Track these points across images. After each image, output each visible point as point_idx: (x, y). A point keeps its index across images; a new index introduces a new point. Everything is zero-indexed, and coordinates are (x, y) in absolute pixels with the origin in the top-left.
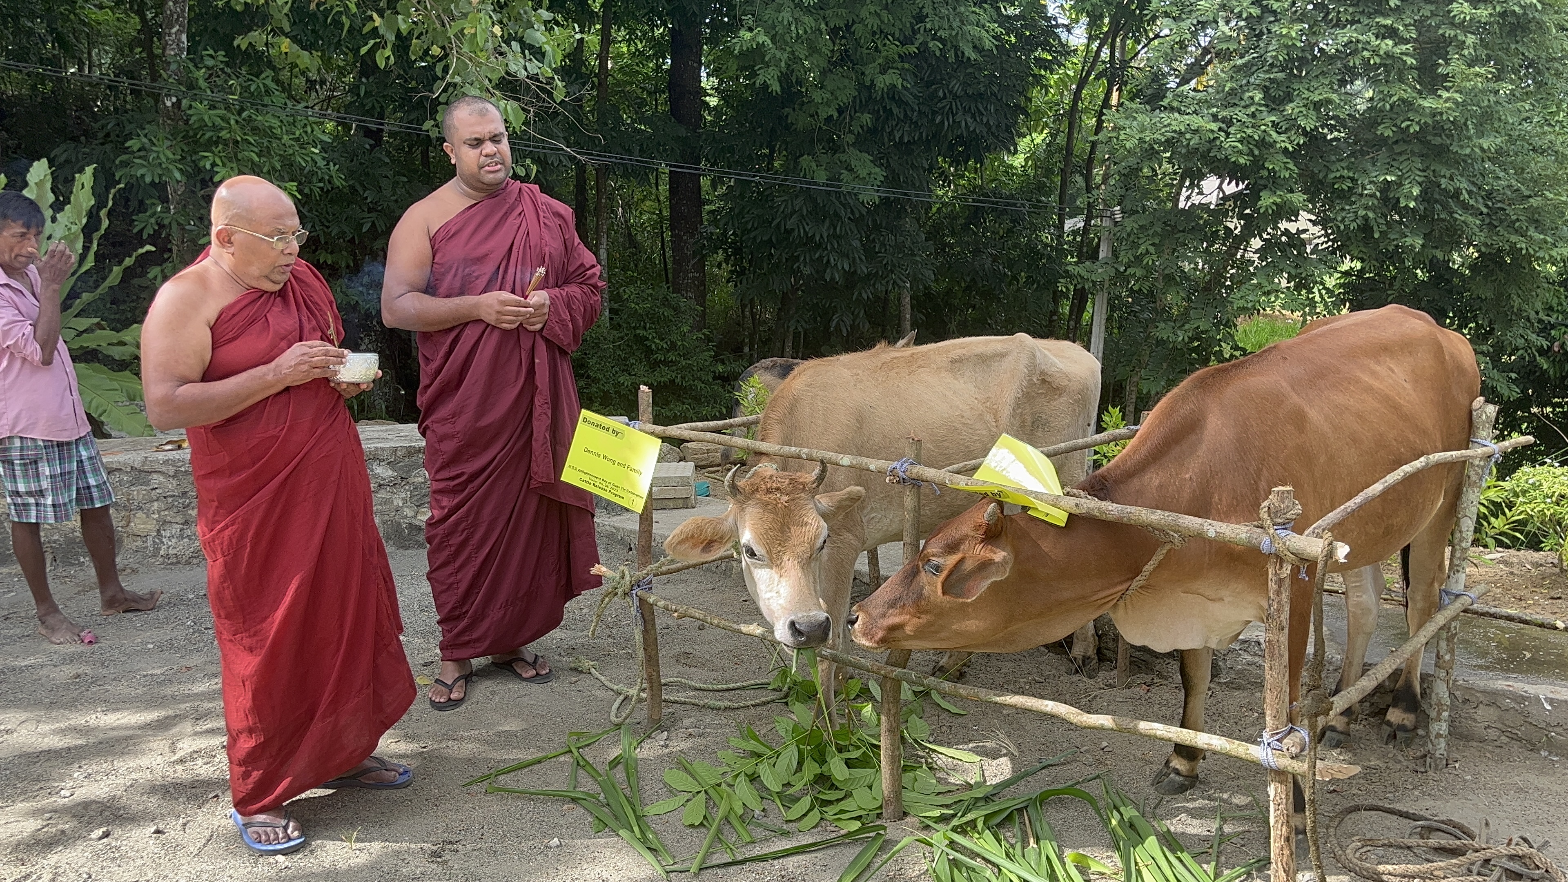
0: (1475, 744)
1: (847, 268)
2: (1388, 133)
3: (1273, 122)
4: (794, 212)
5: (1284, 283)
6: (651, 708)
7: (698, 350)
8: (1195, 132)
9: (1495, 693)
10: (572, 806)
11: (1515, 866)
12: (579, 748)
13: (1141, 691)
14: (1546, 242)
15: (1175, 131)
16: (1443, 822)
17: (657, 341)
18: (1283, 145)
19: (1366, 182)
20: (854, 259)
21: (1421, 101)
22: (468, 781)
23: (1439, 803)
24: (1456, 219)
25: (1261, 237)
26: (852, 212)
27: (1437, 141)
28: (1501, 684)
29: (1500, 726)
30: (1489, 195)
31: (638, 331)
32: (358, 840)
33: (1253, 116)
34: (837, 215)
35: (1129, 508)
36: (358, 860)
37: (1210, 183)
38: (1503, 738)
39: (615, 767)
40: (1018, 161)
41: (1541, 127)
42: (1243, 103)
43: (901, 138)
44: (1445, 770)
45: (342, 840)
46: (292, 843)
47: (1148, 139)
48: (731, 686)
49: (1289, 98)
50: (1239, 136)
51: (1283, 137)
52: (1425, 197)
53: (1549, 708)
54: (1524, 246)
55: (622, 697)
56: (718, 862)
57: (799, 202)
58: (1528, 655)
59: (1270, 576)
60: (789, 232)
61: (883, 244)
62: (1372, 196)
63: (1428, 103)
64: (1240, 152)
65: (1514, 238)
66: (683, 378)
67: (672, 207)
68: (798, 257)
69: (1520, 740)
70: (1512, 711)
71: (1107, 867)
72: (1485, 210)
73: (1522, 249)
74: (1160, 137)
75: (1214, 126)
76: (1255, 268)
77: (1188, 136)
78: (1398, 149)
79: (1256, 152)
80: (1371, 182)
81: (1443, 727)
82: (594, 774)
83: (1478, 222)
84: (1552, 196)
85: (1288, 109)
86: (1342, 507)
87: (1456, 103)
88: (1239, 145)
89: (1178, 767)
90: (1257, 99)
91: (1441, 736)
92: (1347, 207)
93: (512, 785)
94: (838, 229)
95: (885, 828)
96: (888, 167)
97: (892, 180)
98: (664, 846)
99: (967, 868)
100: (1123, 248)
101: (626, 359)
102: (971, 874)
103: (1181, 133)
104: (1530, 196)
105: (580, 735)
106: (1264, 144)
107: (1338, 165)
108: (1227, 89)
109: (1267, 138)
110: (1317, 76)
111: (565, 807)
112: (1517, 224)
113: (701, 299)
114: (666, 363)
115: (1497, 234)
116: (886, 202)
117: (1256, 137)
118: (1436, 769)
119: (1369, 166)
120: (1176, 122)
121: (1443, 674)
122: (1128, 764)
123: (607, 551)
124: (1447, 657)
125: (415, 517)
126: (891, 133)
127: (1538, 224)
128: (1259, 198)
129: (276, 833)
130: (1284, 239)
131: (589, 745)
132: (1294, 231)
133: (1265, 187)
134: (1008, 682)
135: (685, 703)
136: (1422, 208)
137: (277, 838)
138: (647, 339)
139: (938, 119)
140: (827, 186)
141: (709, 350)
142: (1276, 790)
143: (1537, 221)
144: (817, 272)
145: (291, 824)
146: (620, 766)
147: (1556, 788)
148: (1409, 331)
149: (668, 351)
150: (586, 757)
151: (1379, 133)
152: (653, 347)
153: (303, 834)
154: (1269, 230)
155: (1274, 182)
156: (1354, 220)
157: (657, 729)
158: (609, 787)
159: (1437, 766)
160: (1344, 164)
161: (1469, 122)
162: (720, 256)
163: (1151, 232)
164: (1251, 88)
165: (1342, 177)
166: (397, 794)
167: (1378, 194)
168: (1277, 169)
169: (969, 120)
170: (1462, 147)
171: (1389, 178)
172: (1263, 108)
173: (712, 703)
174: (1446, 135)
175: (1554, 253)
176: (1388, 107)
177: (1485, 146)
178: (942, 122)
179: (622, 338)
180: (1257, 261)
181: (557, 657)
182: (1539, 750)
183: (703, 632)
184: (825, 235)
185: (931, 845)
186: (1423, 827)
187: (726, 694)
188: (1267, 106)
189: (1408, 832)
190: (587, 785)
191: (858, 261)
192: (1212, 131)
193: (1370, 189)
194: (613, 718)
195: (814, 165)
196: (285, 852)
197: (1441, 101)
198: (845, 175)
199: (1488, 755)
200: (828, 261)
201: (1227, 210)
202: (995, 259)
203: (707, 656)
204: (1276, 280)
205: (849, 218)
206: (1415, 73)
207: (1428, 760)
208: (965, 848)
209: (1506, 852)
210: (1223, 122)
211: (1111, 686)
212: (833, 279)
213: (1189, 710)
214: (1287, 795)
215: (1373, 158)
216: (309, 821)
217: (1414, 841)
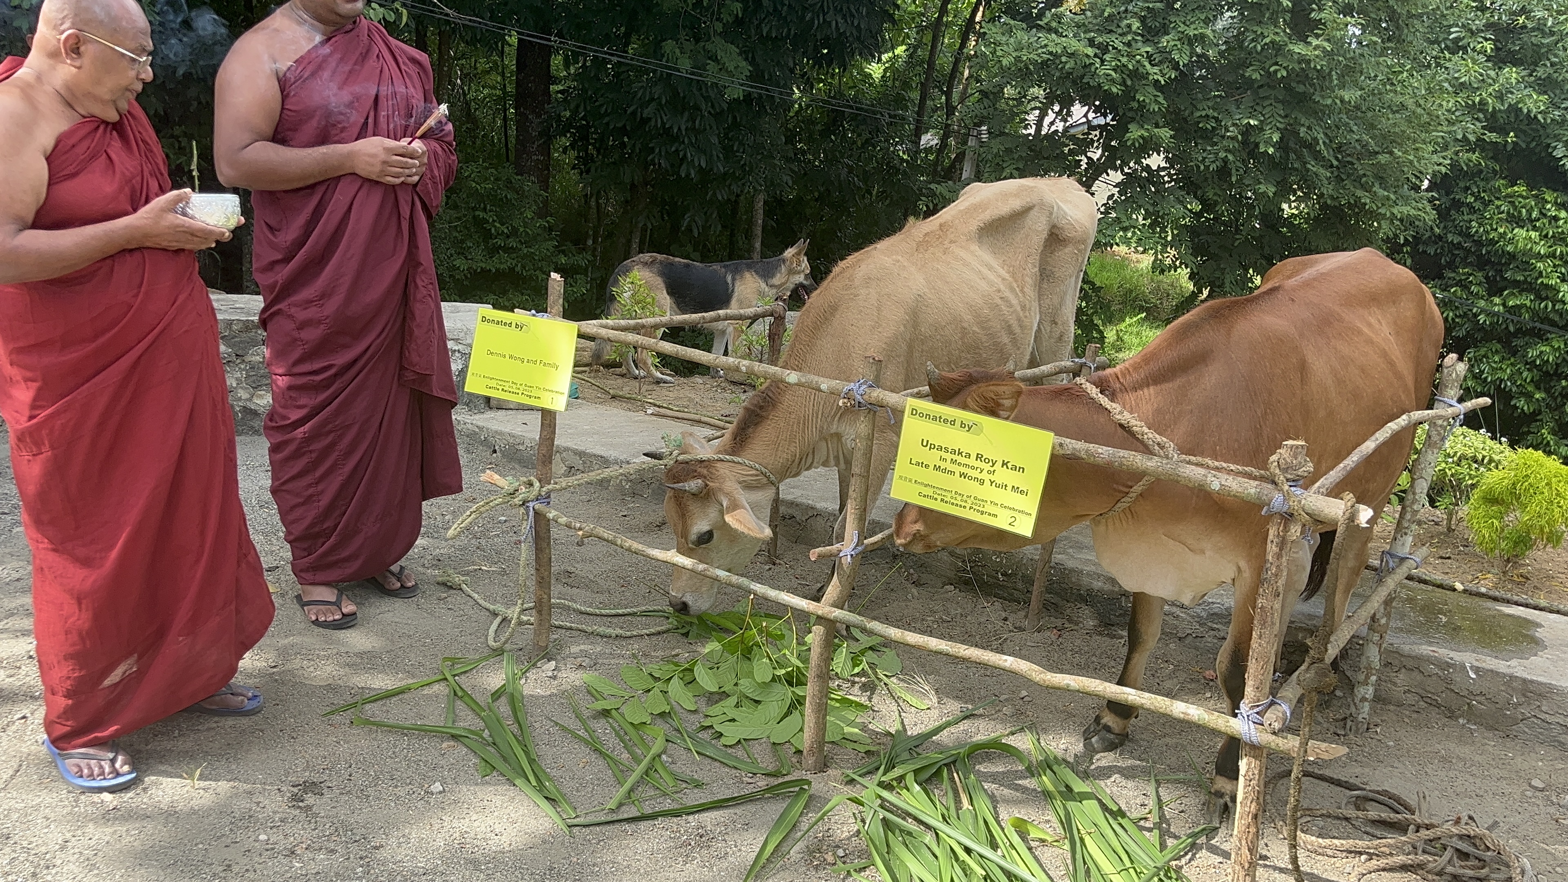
0: (1392, 708)
1: (704, 165)
2: (1256, 76)
3: (1147, 52)
4: (652, 100)
5: (1141, 220)
6: (537, 633)
7: (539, 238)
8: (1072, 55)
9: (1419, 658)
10: (452, 743)
11: (1464, 846)
12: (454, 676)
13: (1052, 635)
14: (1388, 198)
15: (1051, 53)
16: (1378, 792)
17: (498, 225)
18: (1156, 77)
19: (1229, 124)
20: (712, 156)
21: (1291, 47)
22: (329, 709)
23: (1367, 770)
24: (1308, 170)
25: (1122, 171)
26: (713, 106)
27: (1301, 88)
28: (1425, 649)
29: (1421, 691)
30: (1339, 148)
31: (477, 213)
32: (202, 778)
33: (1129, 44)
34: (697, 108)
35: (1122, 453)
36: (203, 801)
37: (1078, 111)
38: (1422, 703)
39: (497, 699)
40: (876, 70)
41: (1384, 85)
42: (1120, 31)
43: (769, 32)
44: (1367, 735)
45: (181, 777)
46: (121, 780)
47: (1025, 58)
48: (620, 611)
49: (1164, 30)
50: (1113, 64)
51: (1156, 70)
52: (1281, 145)
53: (1473, 676)
54: (1368, 201)
55: (499, 619)
56: (626, 816)
57: (657, 91)
58: (1444, 619)
59: (1270, 537)
60: (645, 121)
61: (741, 144)
62: (1233, 138)
63: (1298, 48)
64: (1113, 81)
65: (1359, 193)
66: (523, 267)
67: (518, 84)
68: (653, 149)
69: (1438, 706)
70: (1434, 678)
71: (1047, 833)
72: (1335, 163)
73: (1365, 204)
74: (1036, 58)
75: (1090, 51)
76: (1114, 202)
77: (1064, 59)
78: (1262, 93)
79: (1129, 83)
80: (1234, 125)
81: (1369, 692)
82: (475, 707)
83: (1329, 174)
84: (1400, 154)
85: (1164, 41)
86: (1342, 465)
87: (1324, 50)
88: (1113, 73)
89: (1110, 724)
90: (1134, 28)
91: (1366, 699)
92: (1209, 148)
93: (380, 717)
94: (697, 122)
95: (809, 783)
96: (752, 62)
97: (756, 76)
98: (563, 796)
99: (901, 831)
100: (987, 170)
101: (462, 242)
102: (906, 837)
103: (1056, 55)
104: (1377, 153)
105: (454, 661)
106: (1137, 75)
107: (1204, 104)
108: (1106, 14)
109: (1141, 69)
110: (1193, 10)
111: (445, 745)
112: (1364, 179)
113: (545, 184)
114: (508, 250)
115: (1344, 188)
116: (748, 97)
117: (1131, 67)
118: (1357, 731)
119: (1233, 108)
120: (1053, 43)
121: (1376, 638)
122: (1050, 716)
123: (468, 451)
124: (1383, 621)
125: (250, 400)
126: (758, 27)
127: (1382, 180)
128: (1127, 131)
129: (101, 767)
130: (1144, 174)
131: (465, 672)
132: (1154, 168)
133: (1133, 120)
134: (914, 620)
135: (571, 629)
136: (1278, 155)
137: (102, 773)
138: (488, 222)
139: (809, 16)
140: (693, 74)
141: (551, 239)
142: (1249, 764)
143: (1382, 178)
144: (672, 165)
145: (120, 758)
146: (503, 699)
147: (1478, 758)
148: (1393, 277)
149: (508, 237)
150: (464, 686)
151: (1247, 74)
152: (493, 230)
153: (134, 768)
154: (1132, 164)
155: (1141, 114)
156: (1214, 162)
157: (543, 658)
158: (494, 723)
159: (1358, 729)
160: (1210, 104)
161: (1333, 73)
162: (565, 141)
163: (1016, 156)
164: (1129, 16)
165: (1207, 116)
166: (244, 722)
167: (1240, 137)
168: (1147, 101)
169: (839, 20)
170: (1323, 97)
171: (1252, 122)
172: (1139, 38)
173: (601, 630)
174: (1309, 84)
175: (1395, 211)
176: (1259, 48)
177: (1347, 98)
178: (813, 20)
179: (459, 219)
180: (1117, 195)
181: (420, 569)
182: (1457, 718)
183: (582, 549)
184: (683, 127)
185: (861, 804)
186: (1358, 797)
187: (615, 620)
188: (1142, 36)
189: (1344, 802)
190: (467, 721)
191: (715, 158)
192: (1088, 56)
193: (1233, 132)
194: (491, 643)
195: (677, 51)
196: (112, 790)
197: (1311, 48)
198: (712, 66)
199: (1406, 720)
200: (685, 155)
201: (1092, 141)
202: (851, 170)
203: (591, 577)
204: (1134, 216)
205: (709, 112)
206: (1288, 16)
207: (1349, 723)
208: (898, 808)
209: (1457, 832)
210: (1098, 48)
211: (1021, 629)
212: (688, 175)
213: (1130, 667)
214: (1260, 771)
215: (1237, 100)
216: (139, 752)
217: (1351, 812)
